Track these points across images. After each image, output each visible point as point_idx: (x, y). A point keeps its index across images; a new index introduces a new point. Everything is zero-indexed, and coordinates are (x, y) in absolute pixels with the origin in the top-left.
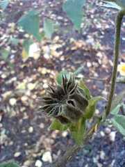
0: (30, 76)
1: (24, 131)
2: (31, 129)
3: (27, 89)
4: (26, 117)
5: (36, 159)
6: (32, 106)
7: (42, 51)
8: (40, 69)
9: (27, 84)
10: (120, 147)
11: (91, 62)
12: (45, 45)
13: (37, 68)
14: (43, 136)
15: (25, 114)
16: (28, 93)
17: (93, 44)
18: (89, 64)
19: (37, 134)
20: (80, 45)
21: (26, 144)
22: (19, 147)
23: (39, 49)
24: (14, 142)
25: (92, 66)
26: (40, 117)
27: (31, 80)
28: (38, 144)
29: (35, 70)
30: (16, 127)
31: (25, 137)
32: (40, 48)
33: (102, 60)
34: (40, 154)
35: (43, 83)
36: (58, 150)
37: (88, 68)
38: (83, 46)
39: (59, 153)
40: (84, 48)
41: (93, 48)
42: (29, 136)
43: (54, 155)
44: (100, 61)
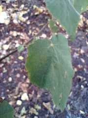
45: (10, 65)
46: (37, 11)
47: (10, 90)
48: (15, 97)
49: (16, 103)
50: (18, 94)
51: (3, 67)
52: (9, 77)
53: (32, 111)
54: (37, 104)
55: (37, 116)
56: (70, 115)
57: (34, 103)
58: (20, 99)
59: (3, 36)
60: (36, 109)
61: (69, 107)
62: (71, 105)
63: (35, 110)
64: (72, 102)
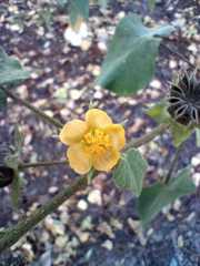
0: (74, 77)
3: (69, 98)
5: (79, 198)
7: (96, 37)
8: (90, 67)
9: (69, 90)
11: (177, 60)
12: (100, 27)
13: (85, 66)
16: (71, 105)
17: (184, 29)
18: (173, 64)
21: (66, 177)
22: (55, 179)
23: (91, 34)
24: (49, 172)
25: (178, 67)
27: (75, 84)
29: (82, 68)
30: (53, 153)
32: (93, 31)
33: (196, 57)
34: (84, 192)
35: (95, 91)
36: (111, 190)
37: (170, 70)
39: (113, 193)
41: (184, 35)
43: (105, 195)
44: (192, 60)
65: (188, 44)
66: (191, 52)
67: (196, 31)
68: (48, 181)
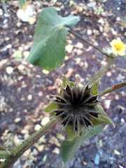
0: (25, 43)
1: (23, 99)
2: (30, 97)
3: (23, 57)
4: (24, 86)
5: (36, 123)
6: (29, 75)
9: (23, 52)
10: (114, 114)
11: (92, 29)
12: (41, 8)
13: (33, 35)
14: (42, 104)
15: (23, 82)
16: (24, 62)
17: (95, 9)
18: (89, 32)
19: (36, 102)
20: (81, 9)
21: (26, 111)
22: (18, 113)
23: (35, 13)
24: (14, 109)
25: (93, 34)
26: (38, 86)
27: (27, 47)
28: (37, 110)
29: (31, 36)
30: (15, 95)
31: (25, 104)
32: (36, 11)
33: (103, 27)
34: (39, 120)
37: (88, 36)
38: (84, 10)
40: (84, 13)
41: (95, 13)
42: (28, 103)
44: (101, 29)
45: (30, 79)
46: (75, 9)
47: (28, 111)
48: (34, 120)
49: (33, 128)
50: (38, 117)
51: (22, 80)
52: (29, 94)
53: (53, 140)
54: (60, 133)
55: (58, 147)
56: (101, 153)
57: (57, 131)
58: (39, 123)
59: (25, 39)
60: (59, 139)
61: (101, 144)
62: (104, 141)
63: (56, 140)
64: (106, 138)
65: (98, 18)
66: (100, 24)
67: (102, 10)
68: (14, 115)
